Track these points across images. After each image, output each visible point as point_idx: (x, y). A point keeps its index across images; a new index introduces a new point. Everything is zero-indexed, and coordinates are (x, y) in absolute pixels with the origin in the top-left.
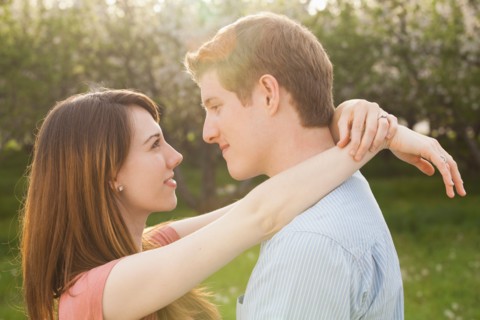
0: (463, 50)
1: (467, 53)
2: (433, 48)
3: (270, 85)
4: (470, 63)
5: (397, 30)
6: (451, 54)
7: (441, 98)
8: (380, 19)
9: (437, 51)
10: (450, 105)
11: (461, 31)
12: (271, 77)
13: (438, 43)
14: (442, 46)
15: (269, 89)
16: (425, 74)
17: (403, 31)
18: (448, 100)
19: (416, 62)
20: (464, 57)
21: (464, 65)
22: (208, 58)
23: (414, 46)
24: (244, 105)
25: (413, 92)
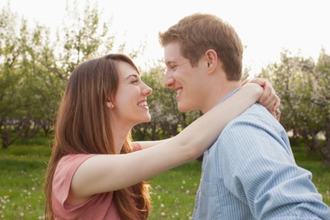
0: (312, 98)
1: (314, 99)
2: (299, 97)
3: (212, 56)
4: (315, 104)
5: (285, 88)
6: (307, 100)
7: (302, 117)
8: (277, 83)
9: (301, 98)
10: (306, 121)
11: (311, 90)
12: (214, 51)
13: (302, 95)
14: (303, 96)
15: (211, 59)
16: (296, 107)
17: (287, 88)
18: (305, 118)
19: (292, 102)
20: (313, 101)
21: (313, 104)
22: (175, 34)
23: (291, 95)
24: (192, 67)
25: (289, 115)
